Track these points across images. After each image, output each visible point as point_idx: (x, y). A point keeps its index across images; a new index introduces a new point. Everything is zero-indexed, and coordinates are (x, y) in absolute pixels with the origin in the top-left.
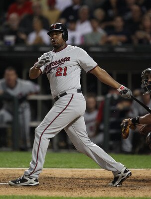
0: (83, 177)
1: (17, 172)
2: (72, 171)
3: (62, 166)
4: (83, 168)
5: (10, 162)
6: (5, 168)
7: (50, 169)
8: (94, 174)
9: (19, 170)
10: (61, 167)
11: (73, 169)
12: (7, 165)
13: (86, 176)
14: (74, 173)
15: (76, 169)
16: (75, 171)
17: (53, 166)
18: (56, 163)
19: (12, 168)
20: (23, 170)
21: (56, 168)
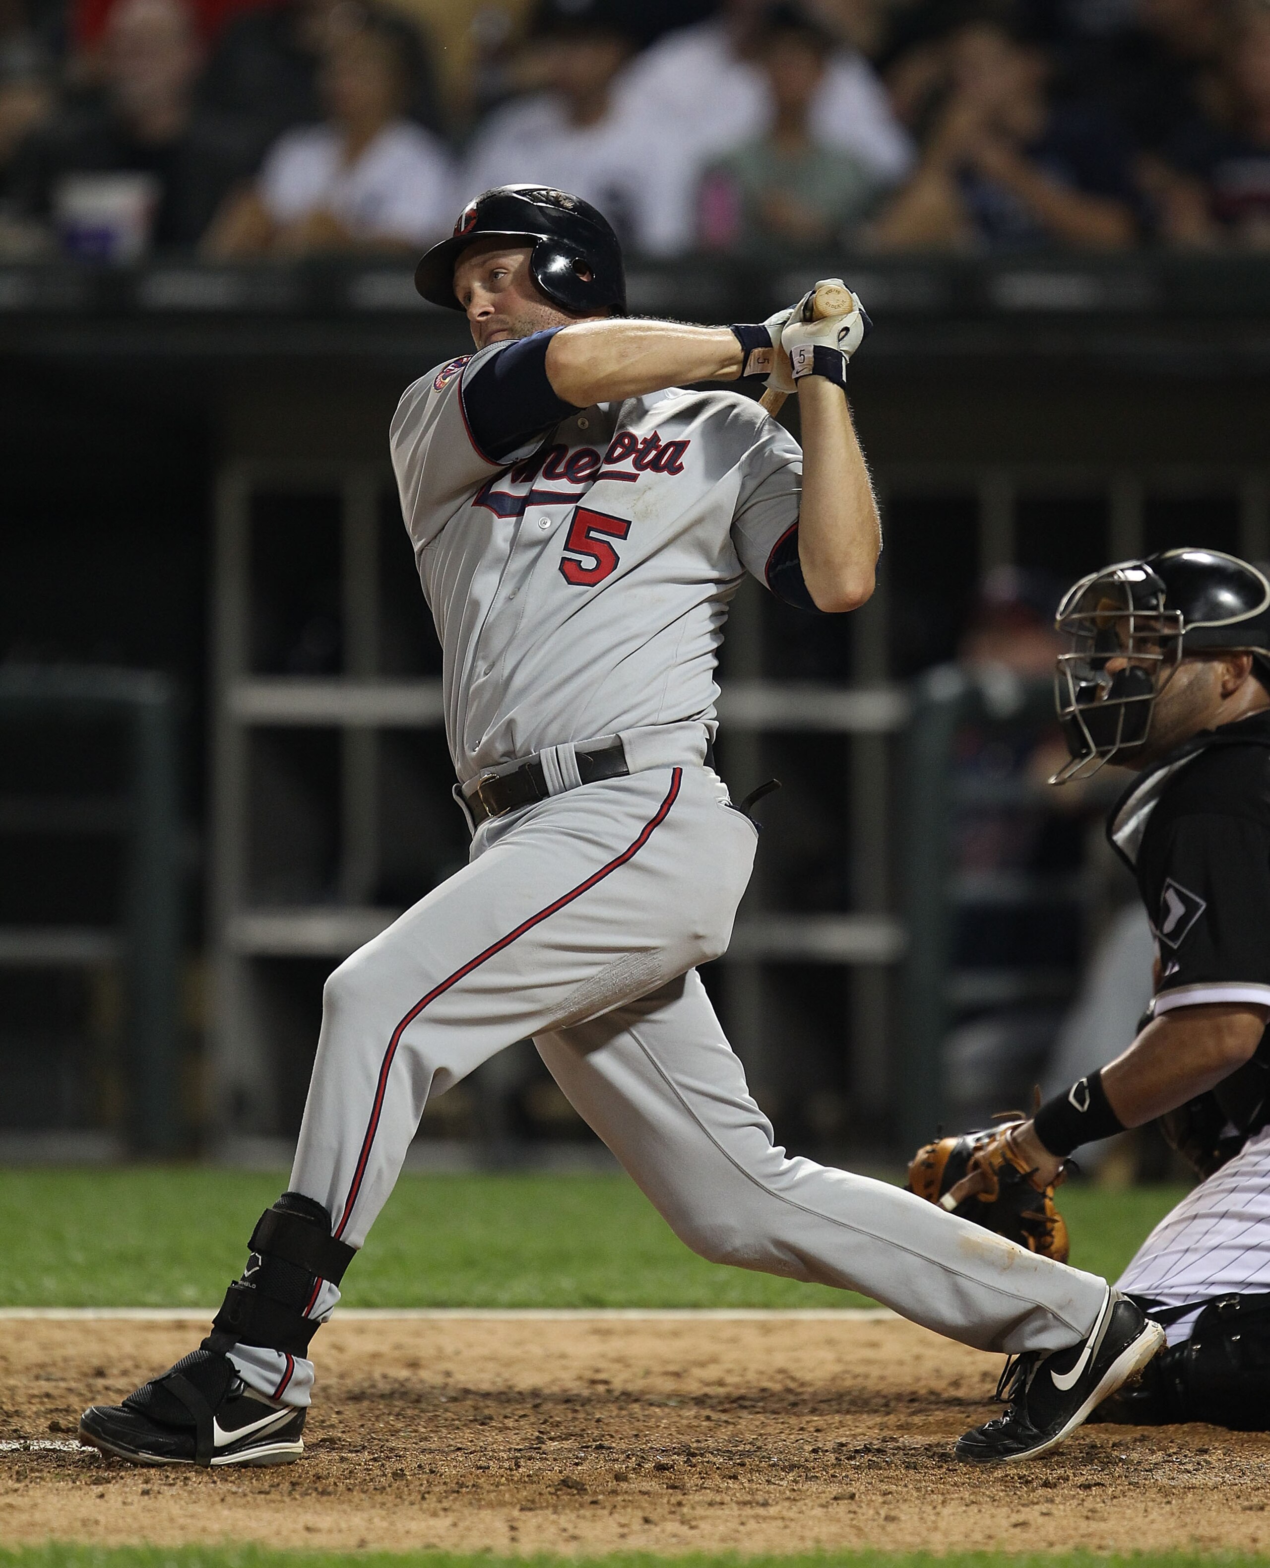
0: (692, 1387)
1: (127, 1345)
2: (604, 1333)
3: (520, 1287)
4: (695, 1306)
5: (79, 1257)
6: (29, 1314)
7: (413, 1315)
8: (780, 1360)
9: (151, 1326)
10: (504, 1296)
11: (610, 1316)
12: (50, 1284)
13: (712, 1372)
14: (615, 1346)
15: (633, 1315)
16: (629, 1331)
17: (442, 1293)
18: (469, 1263)
19: (89, 1315)
20: (180, 1326)
21: (461, 1304)
